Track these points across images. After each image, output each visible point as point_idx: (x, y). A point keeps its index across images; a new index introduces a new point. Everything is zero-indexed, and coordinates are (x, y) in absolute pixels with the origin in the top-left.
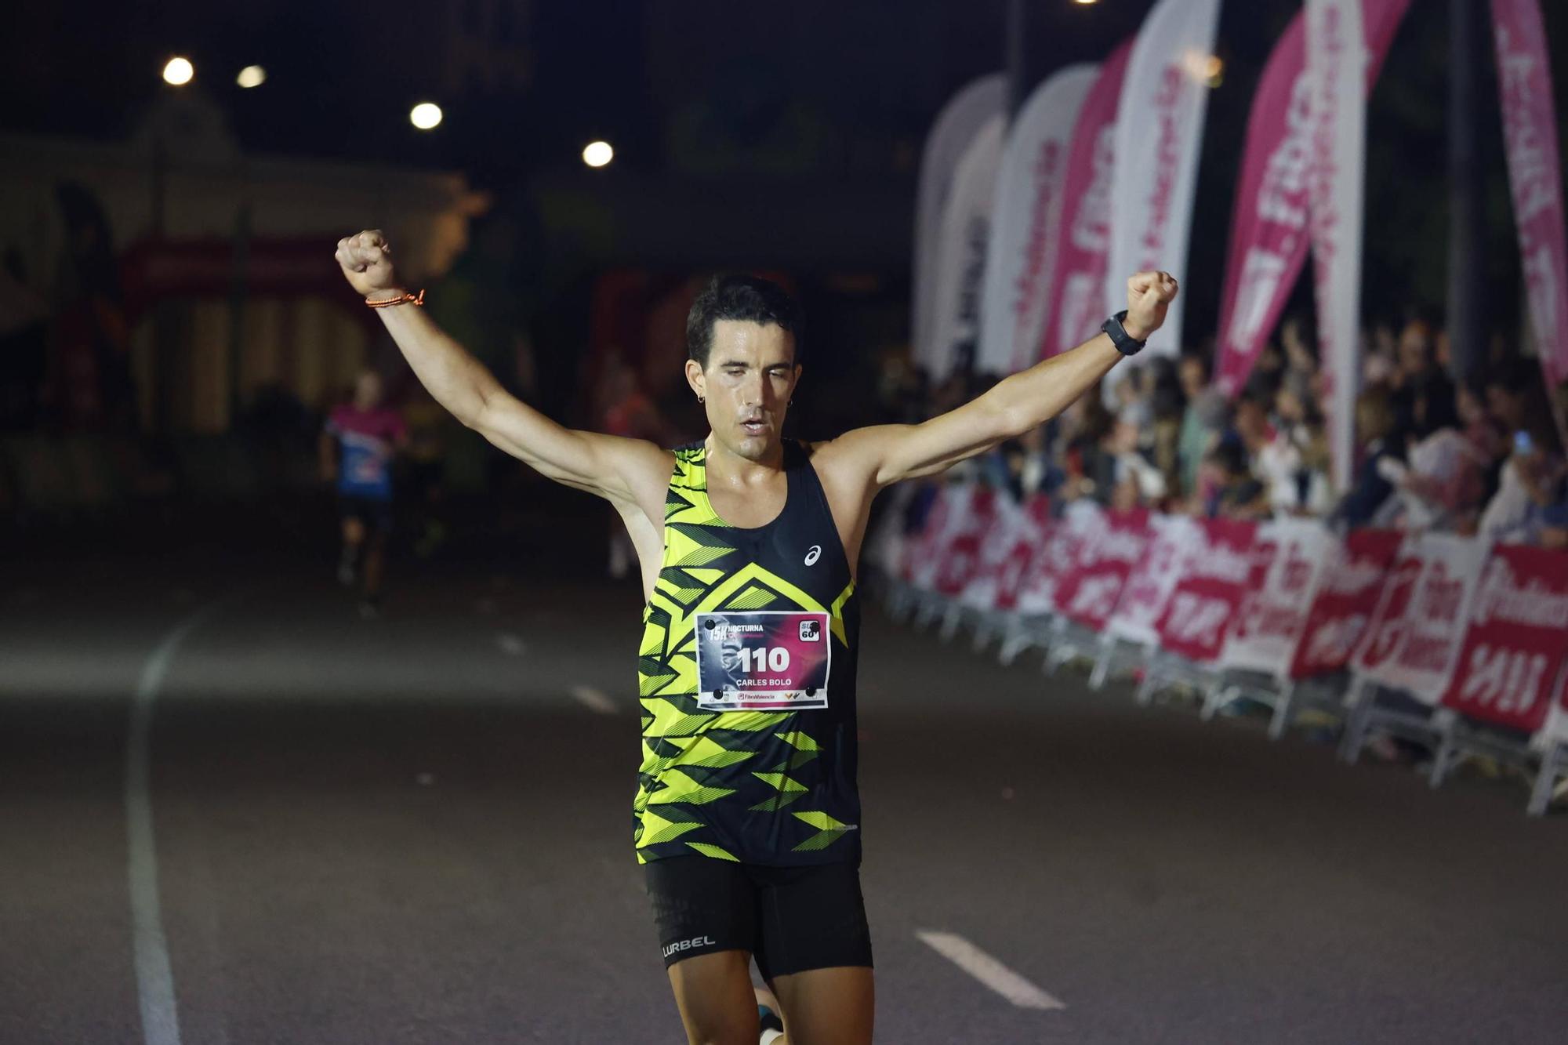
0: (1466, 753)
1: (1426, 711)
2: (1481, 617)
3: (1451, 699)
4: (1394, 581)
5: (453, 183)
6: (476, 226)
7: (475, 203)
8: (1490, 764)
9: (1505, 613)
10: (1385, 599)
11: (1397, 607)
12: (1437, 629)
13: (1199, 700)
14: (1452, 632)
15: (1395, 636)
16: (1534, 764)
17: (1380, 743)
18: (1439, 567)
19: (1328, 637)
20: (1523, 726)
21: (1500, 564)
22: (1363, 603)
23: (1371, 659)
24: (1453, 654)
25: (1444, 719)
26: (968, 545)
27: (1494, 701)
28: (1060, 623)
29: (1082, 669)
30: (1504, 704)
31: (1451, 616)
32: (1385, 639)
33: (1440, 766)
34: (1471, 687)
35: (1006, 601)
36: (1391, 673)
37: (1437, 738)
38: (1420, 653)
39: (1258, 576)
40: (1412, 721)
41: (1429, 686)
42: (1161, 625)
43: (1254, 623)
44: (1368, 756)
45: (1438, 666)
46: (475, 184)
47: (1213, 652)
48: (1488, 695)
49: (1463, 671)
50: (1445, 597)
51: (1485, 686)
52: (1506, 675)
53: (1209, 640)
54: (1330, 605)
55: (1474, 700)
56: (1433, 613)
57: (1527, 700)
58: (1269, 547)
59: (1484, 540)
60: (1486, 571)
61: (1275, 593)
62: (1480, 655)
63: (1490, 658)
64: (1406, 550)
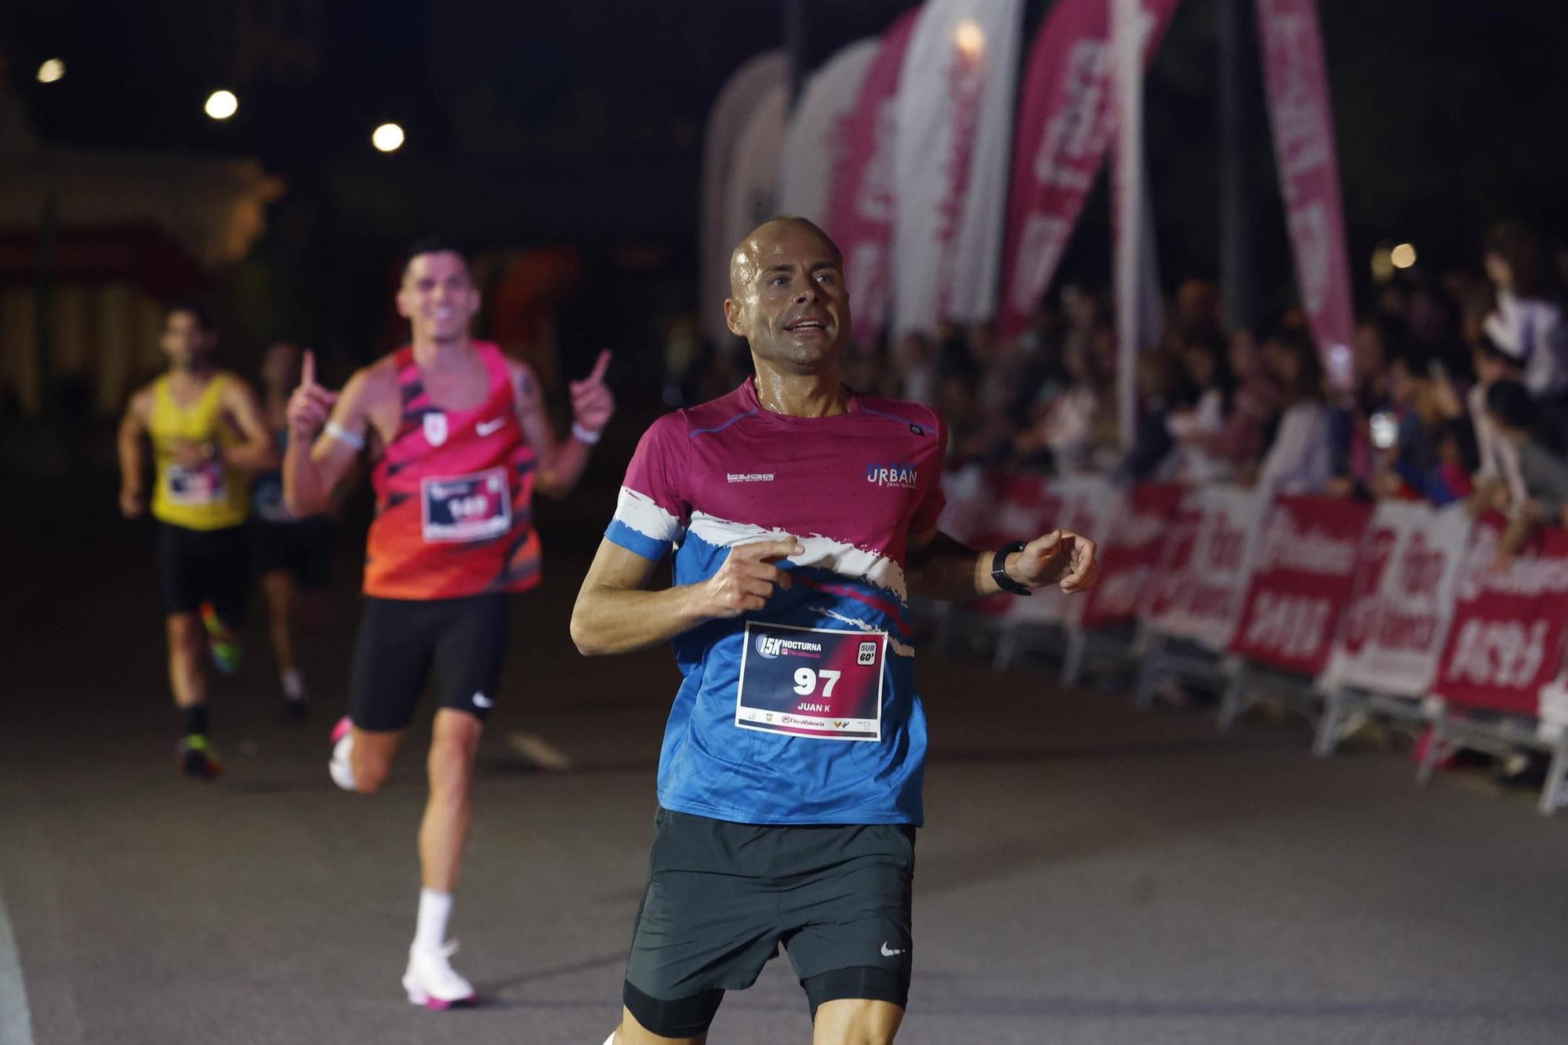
0: (1253, 697)
1: (1212, 657)
2: (1264, 565)
3: (1238, 645)
4: (1177, 534)
5: (247, 169)
6: (272, 211)
7: (270, 188)
8: (1276, 708)
9: (1288, 560)
10: (1170, 551)
11: (1182, 556)
12: (1221, 578)
14: (1235, 580)
15: (1181, 588)
16: (1319, 706)
17: (1168, 687)
18: (1222, 518)
19: (1115, 587)
20: (1308, 669)
21: (1282, 517)
22: (1149, 554)
23: (1160, 607)
24: (1237, 603)
25: (1232, 666)
27: (1279, 647)
30: (1289, 649)
31: (1234, 563)
32: (1170, 591)
33: (1230, 708)
34: (1256, 632)
36: (1178, 622)
37: (1223, 683)
38: (1205, 601)
40: (1199, 668)
41: (1213, 632)
44: (1159, 702)
45: (1224, 613)
46: (270, 169)
48: (1272, 642)
50: (1227, 545)
51: (1270, 631)
52: (1289, 622)
54: (1116, 556)
55: (1260, 647)
56: (1217, 562)
57: (1311, 644)
58: (1056, 502)
59: (1264, 491)
60: (1267, 522)
62: (1264, 602)
63: (1274, 605)
64: (1189, 504)
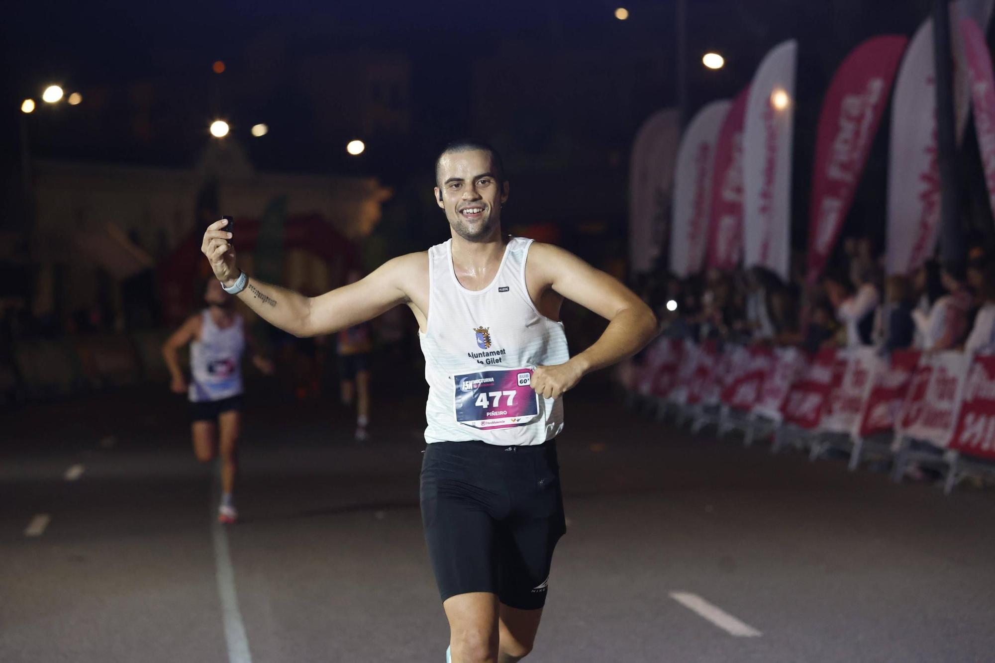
0: (964, 474)
1: (939, 451)
2: (969, 397)
3: (954, 444)
4: (917, 380)
5: (371, 184)
6: (385, 206)
7: (384, 194)
8: (977, 480)
9: (984, 394)
10: (912, 390)
11: (920, 394)
12: (943, 405)
13: (807, 450)
14: (953, 406)
15: (919, 411)
17: (912, 469)
18: (943, 370)
19: (880, 412)
21: (979, 367)
22: (901, 392)
23: (907, 423)
24: (953, 420)
25: (951, 456)
26: (670, 369)
27: (979, 444)
28: (725, 410)
29: (738, 435)
30: (986, 446)
31: (951, 397)
32: (913, 413)
33: (950, 482)
34: (965, 436)
35: (693, 399)
36: (919, 431)
37: (946, 466)
38: (935, 419)
39: (837, 379)
40: (932, 458)
41: (941, 437)
42: (783, 409)
43: (837, 406)
44: (907, 478)
45: (946, 426)
46: (384, 183)
47: (815, 423)
48: (975, 442)
49: (960, 428)
50: (947, 386)
51: (973, 436)
52: (986, 429)
53: (811, 416)
54: (880, 394)
55: (968, 444)
56: (941, 396)
58: (843, 363)
59: (968, 355)
60: (971, 372)
61: (848, 388)
62: (970, 418)
63: (976, 420)
64: (923, 362)
